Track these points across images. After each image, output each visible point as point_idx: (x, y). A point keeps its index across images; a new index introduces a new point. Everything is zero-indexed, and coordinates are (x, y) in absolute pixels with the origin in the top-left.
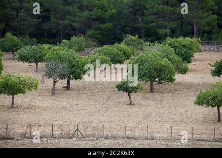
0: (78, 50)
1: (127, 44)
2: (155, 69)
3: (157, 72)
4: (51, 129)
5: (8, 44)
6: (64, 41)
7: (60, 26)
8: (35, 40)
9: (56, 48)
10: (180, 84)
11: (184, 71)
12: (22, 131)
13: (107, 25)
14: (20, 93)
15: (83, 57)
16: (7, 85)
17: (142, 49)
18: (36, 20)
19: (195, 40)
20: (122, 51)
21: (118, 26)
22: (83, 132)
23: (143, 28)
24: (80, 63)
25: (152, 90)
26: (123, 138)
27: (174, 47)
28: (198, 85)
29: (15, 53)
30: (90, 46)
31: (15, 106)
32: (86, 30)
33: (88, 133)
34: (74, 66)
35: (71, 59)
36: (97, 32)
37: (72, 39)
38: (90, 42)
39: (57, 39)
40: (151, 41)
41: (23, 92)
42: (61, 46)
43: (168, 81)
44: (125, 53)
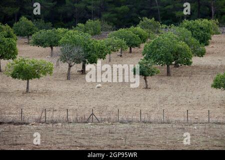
0: (94, 34)
1: (144, 27)
2: (171, 53)
3: (173, 56)
4: (66, 113)
5: (23, 28)
6: (80, 25)
7: (75, 9)
8: (50, 24)
9: (71, 31)
10: (197, 67)
11: (201, 54)
12: (37, 116)
13: (123, 7)
14: (34, 78)
15: (98, 41)
16: (22, 69)
17: (158, 32)
18: (51, 4)
19: (212, 22)
20: (138, 34)
21: (134, 9)
22: (98, 117)
23: (160, 11)
24: (95, 47)
25: (168, 74)
26: (139, 122)
27: (192, 30)
28: (216, 68)
29: (30, 37)
30: (106, 30)
31: (30, 91)
32: (101, 13)
33: (103, 117)
34: (90, 50)
35: (87, 42)
36: (112, 15)
37: (87, 22)
38: (106, 25)
39: (72, 22)
40: (168, 24)
41: (38, 77)
42: (76, 29)
43: (185, 65)
44: (141, 37)
